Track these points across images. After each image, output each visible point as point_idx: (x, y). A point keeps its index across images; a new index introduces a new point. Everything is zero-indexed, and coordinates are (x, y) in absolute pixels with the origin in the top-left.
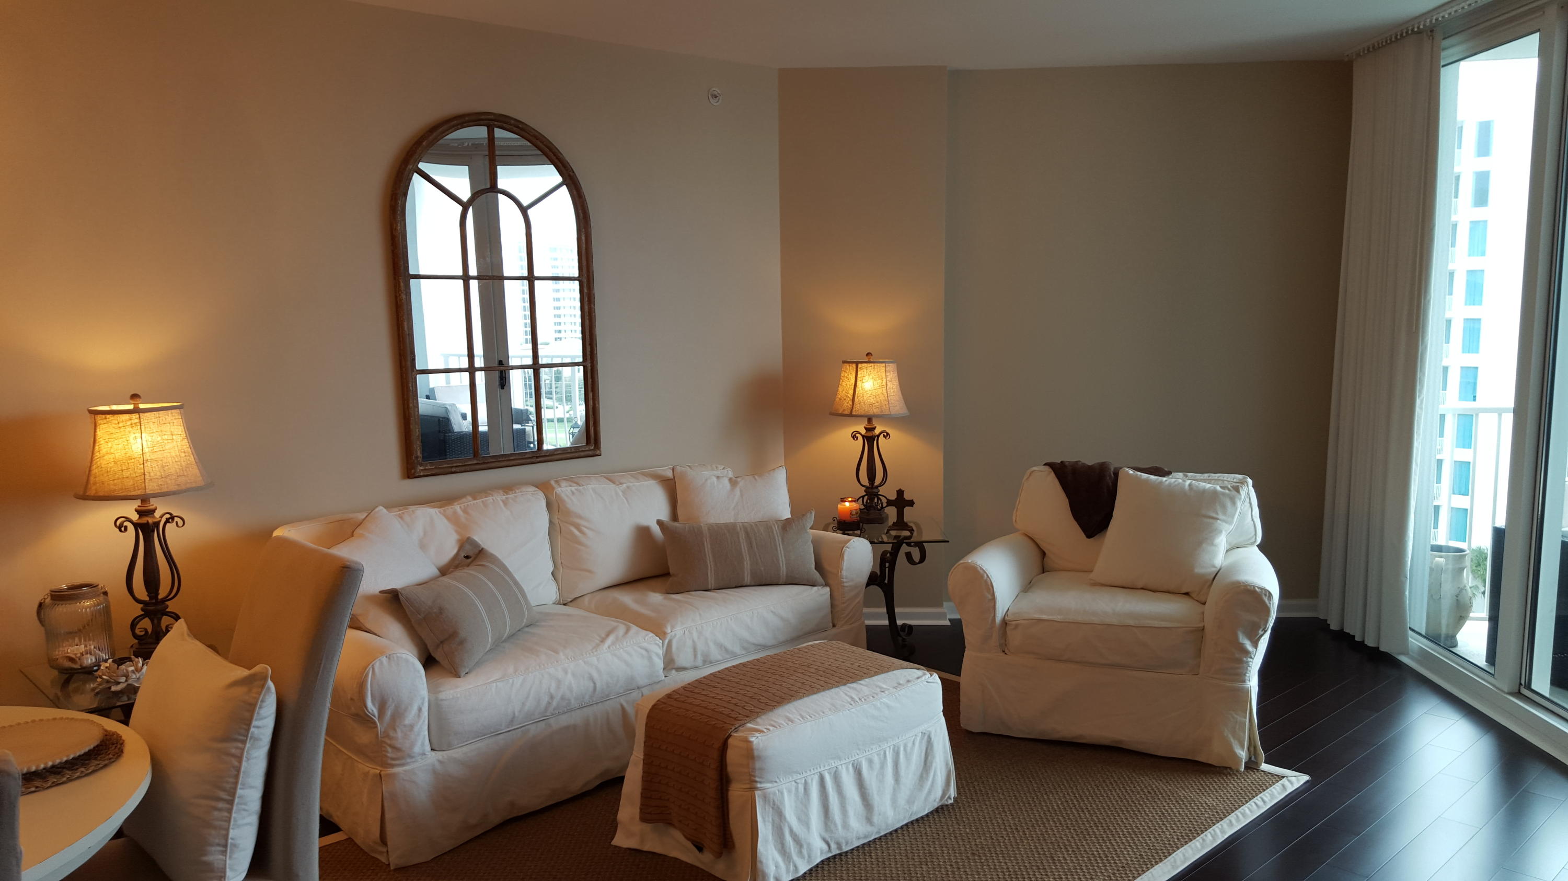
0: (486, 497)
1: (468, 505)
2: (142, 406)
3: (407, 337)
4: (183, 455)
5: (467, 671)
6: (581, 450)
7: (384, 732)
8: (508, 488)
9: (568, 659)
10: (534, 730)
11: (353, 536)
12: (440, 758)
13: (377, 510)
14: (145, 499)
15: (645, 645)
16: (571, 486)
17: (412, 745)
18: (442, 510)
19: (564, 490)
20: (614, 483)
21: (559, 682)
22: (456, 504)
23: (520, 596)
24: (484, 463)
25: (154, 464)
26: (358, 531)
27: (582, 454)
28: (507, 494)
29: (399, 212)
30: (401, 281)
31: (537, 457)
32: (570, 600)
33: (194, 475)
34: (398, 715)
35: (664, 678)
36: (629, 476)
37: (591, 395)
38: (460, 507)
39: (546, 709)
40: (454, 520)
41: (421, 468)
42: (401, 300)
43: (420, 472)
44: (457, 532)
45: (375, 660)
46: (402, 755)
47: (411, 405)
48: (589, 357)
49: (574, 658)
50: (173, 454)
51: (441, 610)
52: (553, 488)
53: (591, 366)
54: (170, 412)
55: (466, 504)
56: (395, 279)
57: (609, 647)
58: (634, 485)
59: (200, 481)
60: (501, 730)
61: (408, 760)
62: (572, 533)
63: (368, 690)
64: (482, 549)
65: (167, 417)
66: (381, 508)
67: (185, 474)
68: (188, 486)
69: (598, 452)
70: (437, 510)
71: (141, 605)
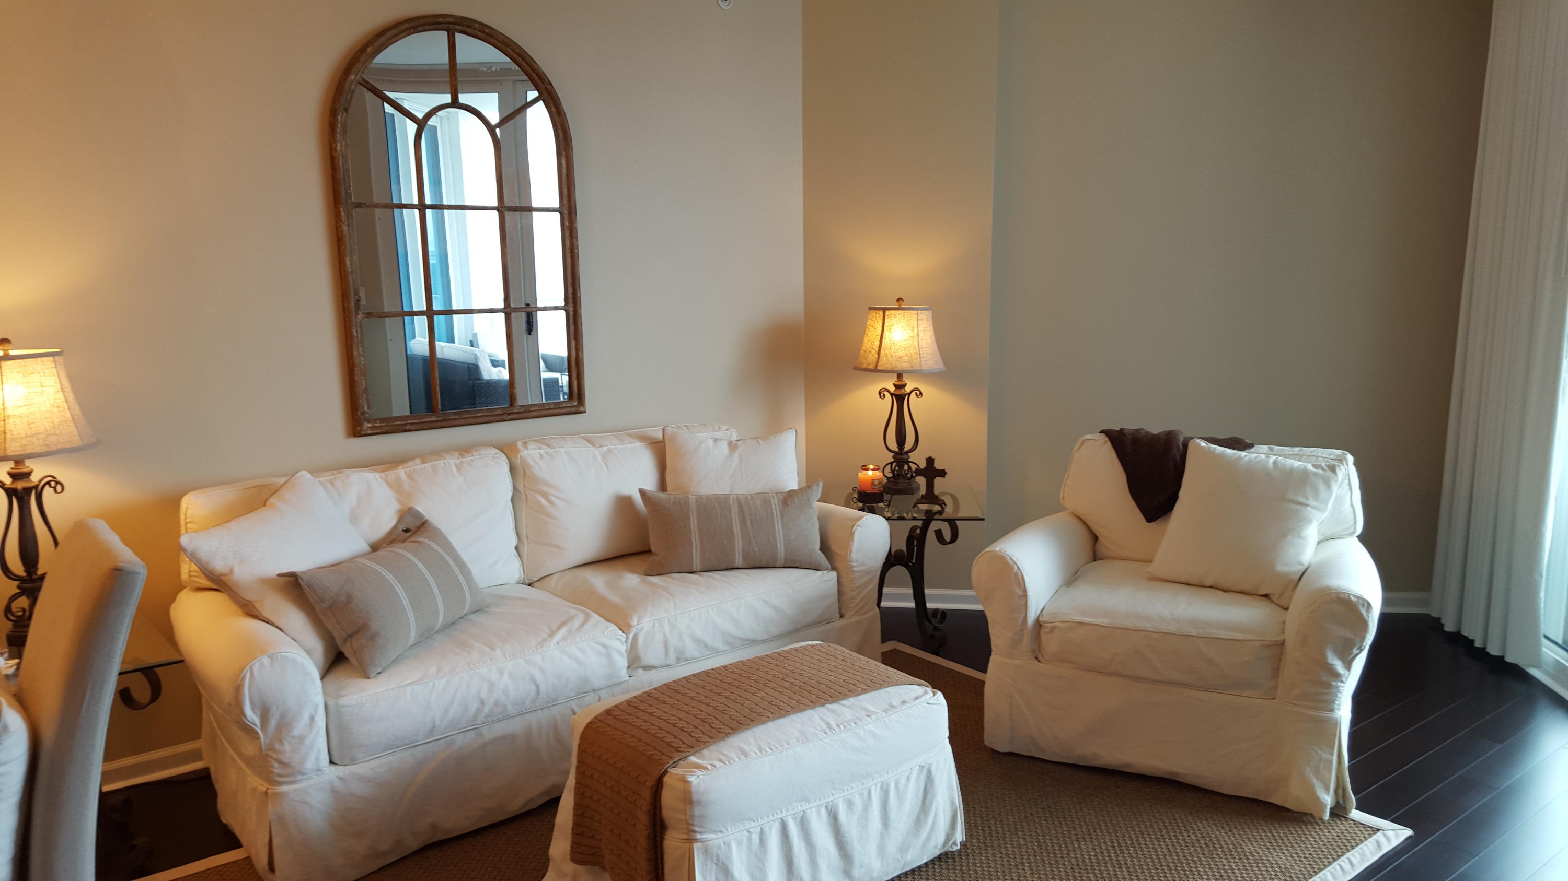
0: (437, 460)
1: (414, 469)
2: (12, 352)
3: (350, 274)
4: (56, 410)
5: (379, 670)
6: (561, 406)
7: (269, 744)
8: (465, 450)
9: (506, 657)
10: (460, 740)
11: (265, 506)
12: (341, 774)
13: (299, 474)
14: (19, 461)
15: (604, 640)
16: (540, 448)
17: (303, 761)
18: (383, 474)
19: (531, 454)
20: (593, 445)
21: (492, 685)
22: (400, 467)
23: (461, 578)
24: (444, 420)
25: (18, 421)
26: (272, 500)
27: (563, 411)
28: (462, 456)
29: (338, 130)
30: (341, 210)
31: (509, 414)
32: (536, 579)
33: (70, 434)
34: (284, 725)
35: (628, 678)
36: (613, 437)
37: (573, 343)
38: (405, 472)
39: (475, 717)
40: (396, 487)
41: (369, 425)
42: (342, 232)
43: (366, 430)
44: (399, 501)
45: (253, 660)
46: (292, 772)
47: (355, 353)
48: (571, 300)
49: (513, 656)
50: (43, 409)
51: (350, 598)
52: (518, 451)
53: (574, 311)
54: (39, 359)
55: (411, 468)
56: (335, 207)
57: (558, 643)
58: (616, 448)
59: (77, 442)
60: (419, 741)
61: (300, 777)
62: (539, 504)
63: (245, 695)
64: (426, 521)
65: (35, 366)
66: (304, 472)
67: (58, 432)
68: (60, 446)
69: (582, 409)
70: (377, 475)
71: (17, 583)
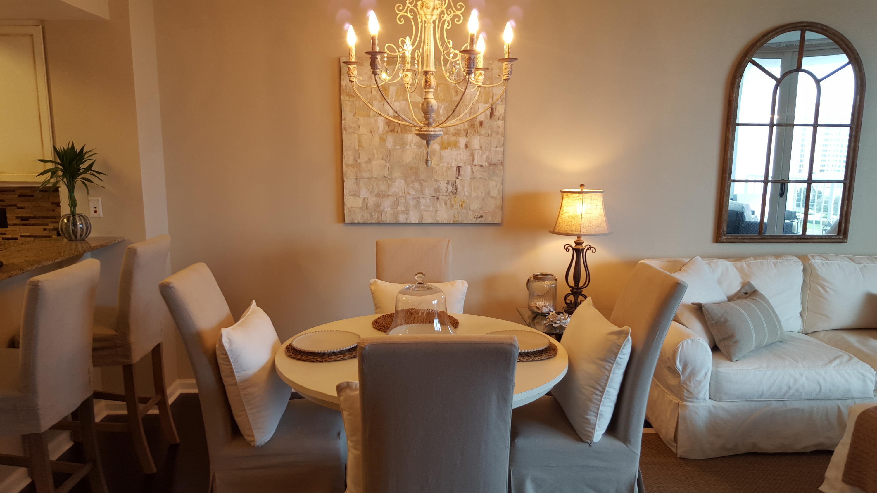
0: (763, 259)
1: (751, 262)
2: (584, 190)
3: (729, 160)
4: (600, 216)
5: (737, 359)
6: (832, 238)
7: (684, 381)
8: (778, 256)
9: (804, 368)
10: (774, 404)
11: (680, 270)
12: (714, 405)
13: (696, 258)
14: (579, 237)
15: (862, 371)
16: (822, 260)
17: (699, 393)
18: (734, 263)
19: (817, 262)
20: (854, 262)
21: (796, 380)
22: (743, 260)
23: (776, 322)
24: (765, 239)
25: (586, 220)
26: (684, 268)
27: (833, 240)
28: (777, 259)
29: (736, 86)
30: (730, 127)
31: (801, 239)
32: (809, 332)
33: (604, 228)
34: (693, 374)
35: (873, 396)
36: (866, 259)
37: (846, 202)
38: (746, 263)
39: (785, 394)
40: (741, 270)
41: (725, 238)
42: (728, 138)
43: (724, 240)
44: (742, 278)
45: (684, 340)
46: (692, 397)
47: (725, 200)
48: (848, 178)
49: (808, 368)
50: (596, 216)
51: (726, 321)
52: (809, 260)
53: (849, 184)
54: (597, 194)
55: (749, 262)
56: (727, 125)
57: (835, 367)
58: (869, 265)
59: (606, 231)
60: (754, 399)
61: (696, 400)
62: (818, 290)
63: (678, 356)
64: (756, 290)
65: (595, 197)
66: (698, 257)
67: (600, 226)
68: (600, 232)
69: (845, 241)
70: (731, 263)
71: (571, 288)
